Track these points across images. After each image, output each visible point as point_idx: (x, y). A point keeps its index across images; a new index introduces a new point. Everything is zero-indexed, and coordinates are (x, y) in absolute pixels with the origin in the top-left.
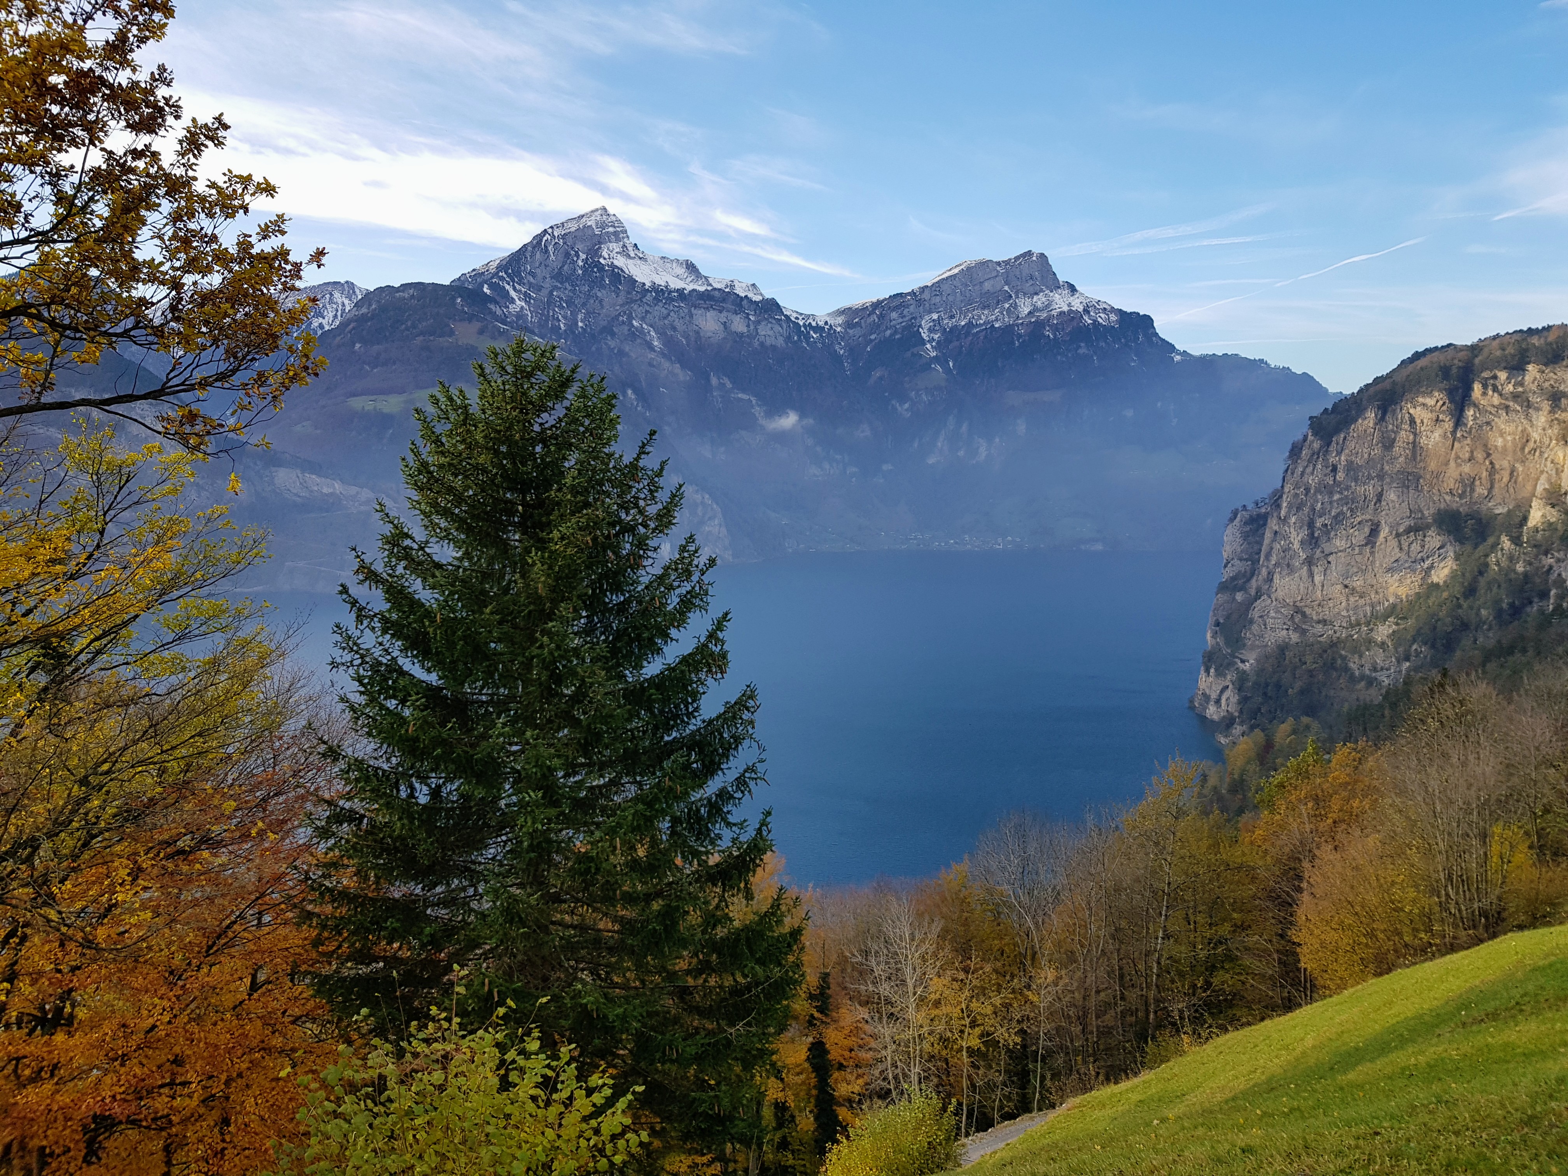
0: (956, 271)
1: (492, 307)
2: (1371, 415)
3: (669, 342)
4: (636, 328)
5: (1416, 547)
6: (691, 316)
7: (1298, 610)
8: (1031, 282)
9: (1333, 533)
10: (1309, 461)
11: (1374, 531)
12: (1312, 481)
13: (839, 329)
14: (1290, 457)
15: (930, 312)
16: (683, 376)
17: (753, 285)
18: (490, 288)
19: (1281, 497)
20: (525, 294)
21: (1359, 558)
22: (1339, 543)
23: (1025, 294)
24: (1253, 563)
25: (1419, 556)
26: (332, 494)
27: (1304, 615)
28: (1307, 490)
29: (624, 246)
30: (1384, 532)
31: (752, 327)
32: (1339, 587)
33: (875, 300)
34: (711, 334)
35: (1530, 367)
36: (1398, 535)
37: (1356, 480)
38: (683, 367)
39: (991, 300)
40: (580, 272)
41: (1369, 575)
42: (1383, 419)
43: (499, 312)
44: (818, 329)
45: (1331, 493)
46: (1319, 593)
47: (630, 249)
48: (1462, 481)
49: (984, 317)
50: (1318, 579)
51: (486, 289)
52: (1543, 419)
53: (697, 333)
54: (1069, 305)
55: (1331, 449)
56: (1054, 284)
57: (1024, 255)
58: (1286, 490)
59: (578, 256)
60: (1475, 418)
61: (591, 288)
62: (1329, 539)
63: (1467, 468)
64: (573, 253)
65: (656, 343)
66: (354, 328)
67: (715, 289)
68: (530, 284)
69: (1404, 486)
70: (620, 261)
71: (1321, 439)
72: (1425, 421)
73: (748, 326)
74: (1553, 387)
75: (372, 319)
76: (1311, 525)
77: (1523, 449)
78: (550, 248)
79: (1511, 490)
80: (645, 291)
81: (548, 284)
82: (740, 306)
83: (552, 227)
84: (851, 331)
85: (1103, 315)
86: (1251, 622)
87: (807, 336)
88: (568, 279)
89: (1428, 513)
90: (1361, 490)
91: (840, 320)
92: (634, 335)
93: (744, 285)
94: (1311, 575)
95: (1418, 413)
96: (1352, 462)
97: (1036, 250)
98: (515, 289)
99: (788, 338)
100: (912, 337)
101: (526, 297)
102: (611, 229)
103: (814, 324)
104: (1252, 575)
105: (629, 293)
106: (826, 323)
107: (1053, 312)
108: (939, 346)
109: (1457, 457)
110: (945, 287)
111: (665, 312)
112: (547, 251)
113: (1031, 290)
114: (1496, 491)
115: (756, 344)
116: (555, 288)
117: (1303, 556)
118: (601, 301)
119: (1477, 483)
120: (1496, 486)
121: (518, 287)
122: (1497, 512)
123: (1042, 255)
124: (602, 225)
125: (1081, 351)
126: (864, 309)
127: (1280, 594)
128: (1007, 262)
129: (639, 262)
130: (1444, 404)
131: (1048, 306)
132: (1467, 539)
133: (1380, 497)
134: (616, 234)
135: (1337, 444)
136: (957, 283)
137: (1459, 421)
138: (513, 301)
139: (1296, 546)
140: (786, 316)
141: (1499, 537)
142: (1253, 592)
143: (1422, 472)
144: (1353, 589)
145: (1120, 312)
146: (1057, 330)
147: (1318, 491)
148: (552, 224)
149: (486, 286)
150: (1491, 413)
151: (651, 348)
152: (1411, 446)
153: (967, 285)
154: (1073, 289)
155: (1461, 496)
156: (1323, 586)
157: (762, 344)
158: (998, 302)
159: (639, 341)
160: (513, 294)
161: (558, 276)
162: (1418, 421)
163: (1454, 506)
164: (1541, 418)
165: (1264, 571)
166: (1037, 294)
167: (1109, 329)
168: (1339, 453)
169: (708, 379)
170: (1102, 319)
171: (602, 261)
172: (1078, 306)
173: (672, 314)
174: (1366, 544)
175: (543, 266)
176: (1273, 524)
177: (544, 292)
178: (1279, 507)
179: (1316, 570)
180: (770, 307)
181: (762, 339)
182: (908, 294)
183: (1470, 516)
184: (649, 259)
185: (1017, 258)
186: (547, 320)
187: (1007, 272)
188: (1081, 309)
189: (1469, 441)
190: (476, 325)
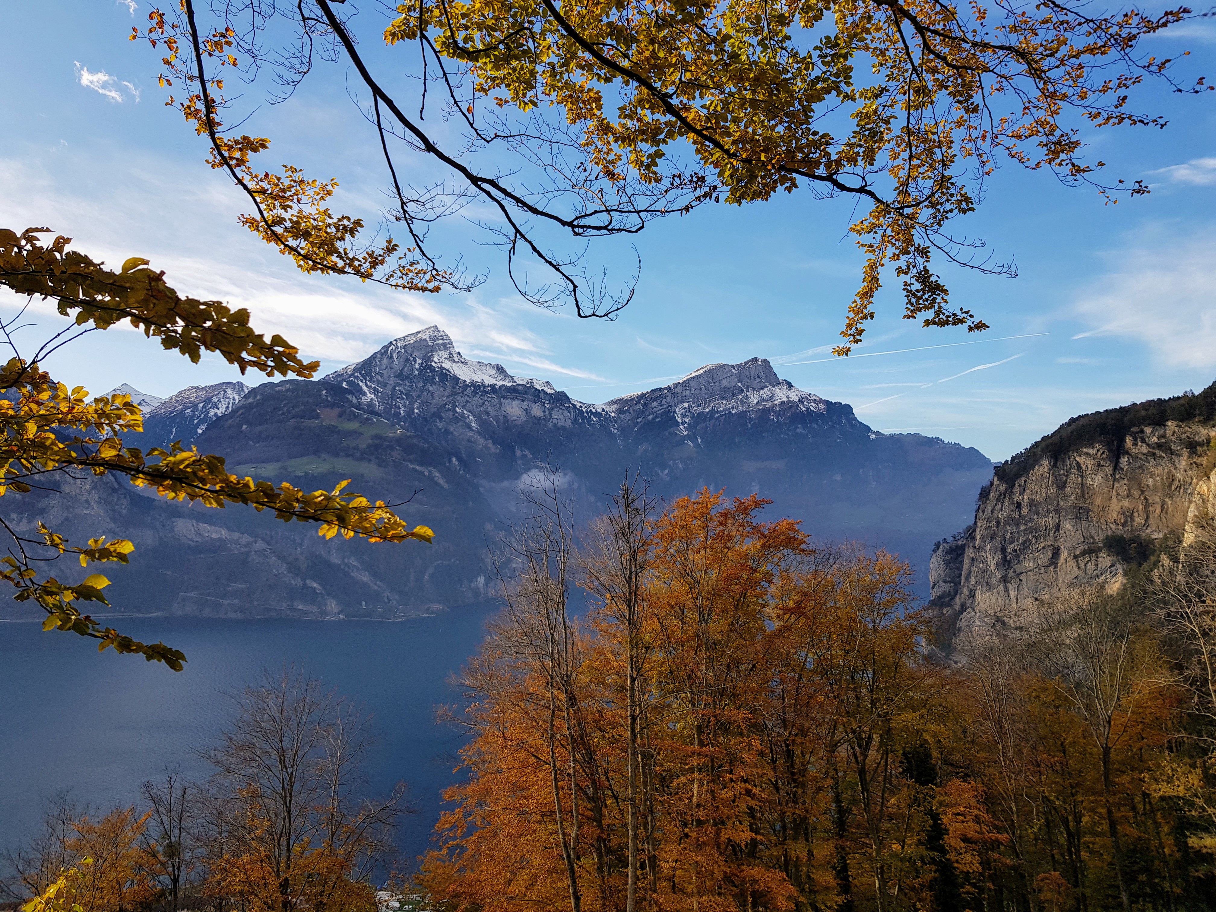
0: (701, 372)
1: (350, 397)
2: (1046, 463)
3: (483, 424)
4: (459, 414)
5: (1091, 566)
6: (501, 404)
7: (998, 620)
8: (758, 380)
9: (1021, 557)
10: (998, 500)
11: (1056, 553)
12: (1002, 516)
13: (613, 415)
14: (980, 499)
15: (682, 402)
16: (494, 449)
17: (548, 382)
18: (347, 385)
19: (974, 531)
20: (375, 389)
21: (1045, 576)
22: (1028, 564)
23: (753, 389)
24: (955, 585)
25: (1094, 573)
26: (219, 539)
27: (1004, 623)
28: (998, 523)
29: (450, 354)
30: (1064, 554)
31: (547, 413)
32: (1031, 600)
33: (640, 393)
34: (515, 418)
35: (1169, 423)
36: (1076, 557)
37: (1037, 514)
38: (494, 442)
39: (729, 393)
40: (417, 372)
41: (1055, 590)
42: (1055, 465)
43: (355, 401)
44: (597, 414)
45: (1017, 525)
46: (1014, 605)
47: (455, 355)
48: (1123, 513)
49: (723, 406)
50: (1012, 594)
51: (344, 385)
52: (1184, 463)
53: (505, 417)
54: (788, 397)
55: (1015, 490)
56: (777, 383)
57: (752, 361)
58: (979, 525)
59: (415, 361)
60: (1130, 464)
61: (425, 384)
62: (1019, 562)
63: (1126, 503)
64: (411, 359)
65: (474, 425)
66: (242, 414)
67: (519, 385)
68: (378, 381)
69: (1077, 517)
70: (447, 365)
71: (1006, 482)
72: (1089, 466)
73: (544, 412)
74: (1189, 438)
75: (257, 405)
76: (1003, 550)
77: (1170, 486)
78: (394, 355)
79: (1164, 519)
80: (465, 386)
81: (392, 382)
82: (538, 396)
83: (396, 340)
84: (622, 416)
85: (814, 405)
86: (959, 630)
87: (589, 420)
88: (407, 378)
89: (1099, 538)
90: (1042, 522)
91: (613, 408)
92: (458, 419)
93: (541, 382)
94: (1007, 590)
95: (1082, 460)
96: (1033, 500)
97: (761, 357)
98: (366, 385)
99: (575, 421)
100: (668, 419)
101: (375, 391)
102: (441, 342)
103: (594, 411)
104: (956, 593)
105: (453, 387)
106: (603, 410)
107: (776, 402)
108: (690, 427)
109: (1118, 494)
110: (693, 384)
111: (481, 401)
112: (392, 358)
113: (759, 386)
114: (1151, 520)
115: (550, 425)
116: (398, 384)
117: (999, 575)
118: (432, 394)
119: (1136, 514)
120: (1151, 516)
121: (369, 384)
122: (1153, 537)
123: (765, 361)
124: (434, 339)
125: (799, 431)
126: (632, 400)
127: (982, 606)
128: (739, 366)
129: (461, 365)
130: (1103, 453)
131: (771, 398)
132: (1132, 559)
133: (1058, 527)
134: (444, 345)
135: (1020, 486)
136: (701, 380)
137: (1116, 467)
138: (365, 394)
139: (993, 567)
140: (573, 404)
141: (1159, 557)
142: (957, 607)
143: (1090, 506)
144: (1043, 601)
145: (827, 402)
146: (779, 414)
147: (1007, 523)
148: (397, 338)
149: (344, 383)
150: (1141, 459)
151: (470, 428)
152: (1080, 487)
153: (709, 382)
154: (790, 385)
155: (1124, 525)
156: (1017, 599)
157: (555, 425)
158: (733, 395)
159: (460, 423)
160: (365, 389)
161: (400, 376)
162: (1084, 467)
163: (1119, 533)
164: (1183, 463)
165: (965, 591)
166: (763, 389)
167: (818, 415)
168: (1022, 493)
169: (514, 452)
170: (813, 407)
171: (433, 364)
172: (794, 397)
173: (486, 403)
174: (1050, 565)
175: (388, 368)
176: (970, 553)
177: (389, 387)
178: (974, 539)
179: (1010, 586)
180: (561, 399)
181: (555, 421)
182: (666, 389)
183: (1133, 540)
184: (470, 363)
185: (746, 363)
186: (391, 408)
187: (740, 373)
188: (797, 400)
189: (1126, 481)
190: (336, 411)
